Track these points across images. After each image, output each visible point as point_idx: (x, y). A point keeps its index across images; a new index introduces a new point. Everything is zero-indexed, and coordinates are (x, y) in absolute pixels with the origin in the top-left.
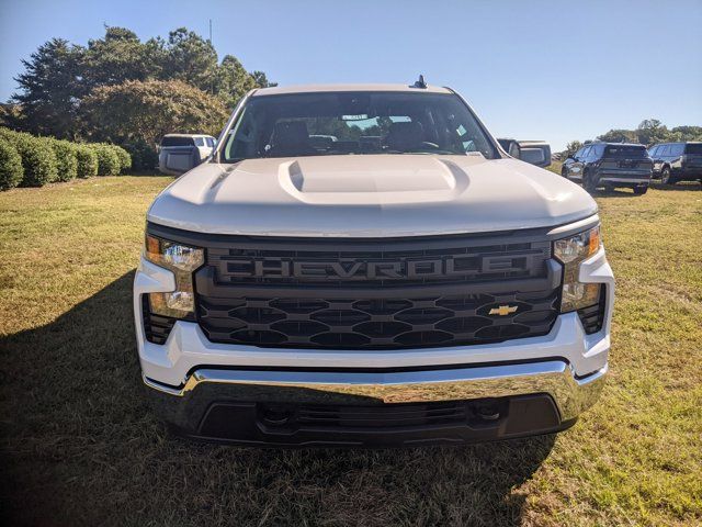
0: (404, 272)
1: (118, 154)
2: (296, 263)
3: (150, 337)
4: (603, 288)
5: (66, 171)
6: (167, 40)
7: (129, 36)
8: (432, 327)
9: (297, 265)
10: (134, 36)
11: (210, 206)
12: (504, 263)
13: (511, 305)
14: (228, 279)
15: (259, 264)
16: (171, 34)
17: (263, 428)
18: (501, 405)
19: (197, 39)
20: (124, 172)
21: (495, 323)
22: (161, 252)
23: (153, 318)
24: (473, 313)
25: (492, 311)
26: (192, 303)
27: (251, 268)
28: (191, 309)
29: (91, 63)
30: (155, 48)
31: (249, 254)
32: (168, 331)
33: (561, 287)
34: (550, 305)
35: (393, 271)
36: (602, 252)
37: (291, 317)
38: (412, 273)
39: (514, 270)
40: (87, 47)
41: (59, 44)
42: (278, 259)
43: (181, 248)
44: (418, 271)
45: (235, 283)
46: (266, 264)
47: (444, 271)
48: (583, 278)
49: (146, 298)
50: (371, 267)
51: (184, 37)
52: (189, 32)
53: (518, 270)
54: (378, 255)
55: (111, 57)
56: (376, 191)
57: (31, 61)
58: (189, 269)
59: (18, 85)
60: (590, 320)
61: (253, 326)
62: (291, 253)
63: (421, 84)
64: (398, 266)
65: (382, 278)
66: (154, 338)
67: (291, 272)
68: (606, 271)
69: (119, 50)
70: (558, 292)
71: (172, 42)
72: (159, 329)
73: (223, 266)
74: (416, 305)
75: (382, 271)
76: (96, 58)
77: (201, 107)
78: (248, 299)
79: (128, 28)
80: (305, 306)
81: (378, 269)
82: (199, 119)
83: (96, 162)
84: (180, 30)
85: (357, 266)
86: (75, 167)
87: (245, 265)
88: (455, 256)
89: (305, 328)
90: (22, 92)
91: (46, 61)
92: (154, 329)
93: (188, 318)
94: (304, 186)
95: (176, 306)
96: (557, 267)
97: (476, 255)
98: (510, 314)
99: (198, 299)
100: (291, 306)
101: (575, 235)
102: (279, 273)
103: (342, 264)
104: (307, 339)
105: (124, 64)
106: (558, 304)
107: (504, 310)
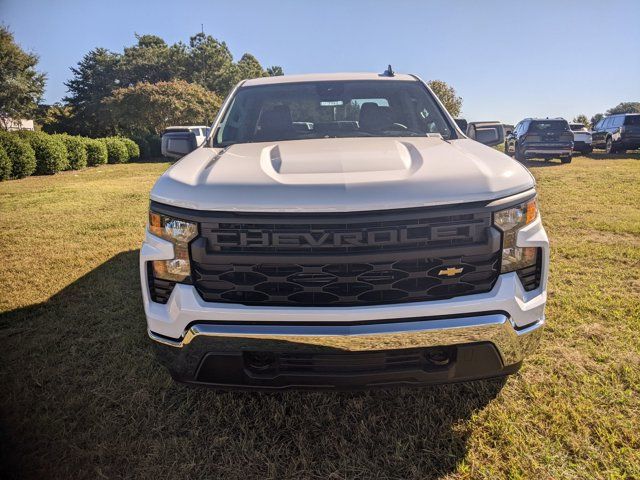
0: (365, 240)
1: (127, 145)
2: (274, 235)
3: (154, 298)
4: (539, 251)
5: (77, 160)
6: (188, 44)
7: (158, 42)
8: (390, 287)
9: (275, 236)
10: (163, 42)
11: (202, 186)
12: (450, 231)
13: (457, 267)
14: (218, 248)
15: (243, 236)
16: (193, 39)
17: (248, 373)
18: (450, 352)
19: (214, 42)
20: (132, 160)
21: (444, 282)
22: (162, 226)
23: (156, 282)
24: (425, 274)
25: (441, 272)
26: (189, 268)
27: (237, 239)
28: (188, 274)
29: (124, 67)
30: (178, 52)
31: (236, 227)
32: (169, 292)
33: (501, 251)
34: (492, 267)
35: (355, 239)
36: (539, 220)
37: (271, 279)
38: (372, 241)
39: (460, 237)
40: (123, 54)
41: (101, 53)
42: (260, 231)
43: (180, 223)
44: (376, 239)
45: (223, 251)
46: (250, 235)
47: (399, 239)
48: (520, 243)
49: (150, 264)
50: (337, 237)
51: (203, 41)
52: (206, 36)
53: (463, 237)
54: (342, 226)
55: (141, 61)
56: (342, 172)
57: (78, 68)
58: (186, 240)
59: (67, 88)
60: (528, 279)
61: (239, 288)
62: (271, 226)
63: (390, 73)
64: (359, 236)
65: (347, 246)
66: (158, 299)
67: (271, 243)
68: (541, 236)
69: (148, 55)
70: (499, 255)
71: (192, 46)
72: (161, 292)
73: (213, 238)
74: (376, 268)
75: (347, 240)
76: (129, 62)
77: (201, 102)
78: (235, 265)
79: (157, 36)
80: (282, 271)
81: (342, 238)
82: (198, 112)
83: (106, 152)
84: (199, 35)
85: (326, 236)
86: (85, 157)
87: (231, 236)
88: (408, 226)
89: (283, 289)
90: (71, 95)
91: (90, 67)
92: (157, 290)
93: (186, 281)
94: (282, 168)
95: (176, 271)
96: (497, 235)
97: (426, 225)
98: (457, 275)
99: (193, 265)
100: (271, 270)
101: (516, 205)
102: (261, 242)
103: (313, 234)
104: (285, 298)
105: (151, 67)
106: (498, 266)
107: (451, 272)
